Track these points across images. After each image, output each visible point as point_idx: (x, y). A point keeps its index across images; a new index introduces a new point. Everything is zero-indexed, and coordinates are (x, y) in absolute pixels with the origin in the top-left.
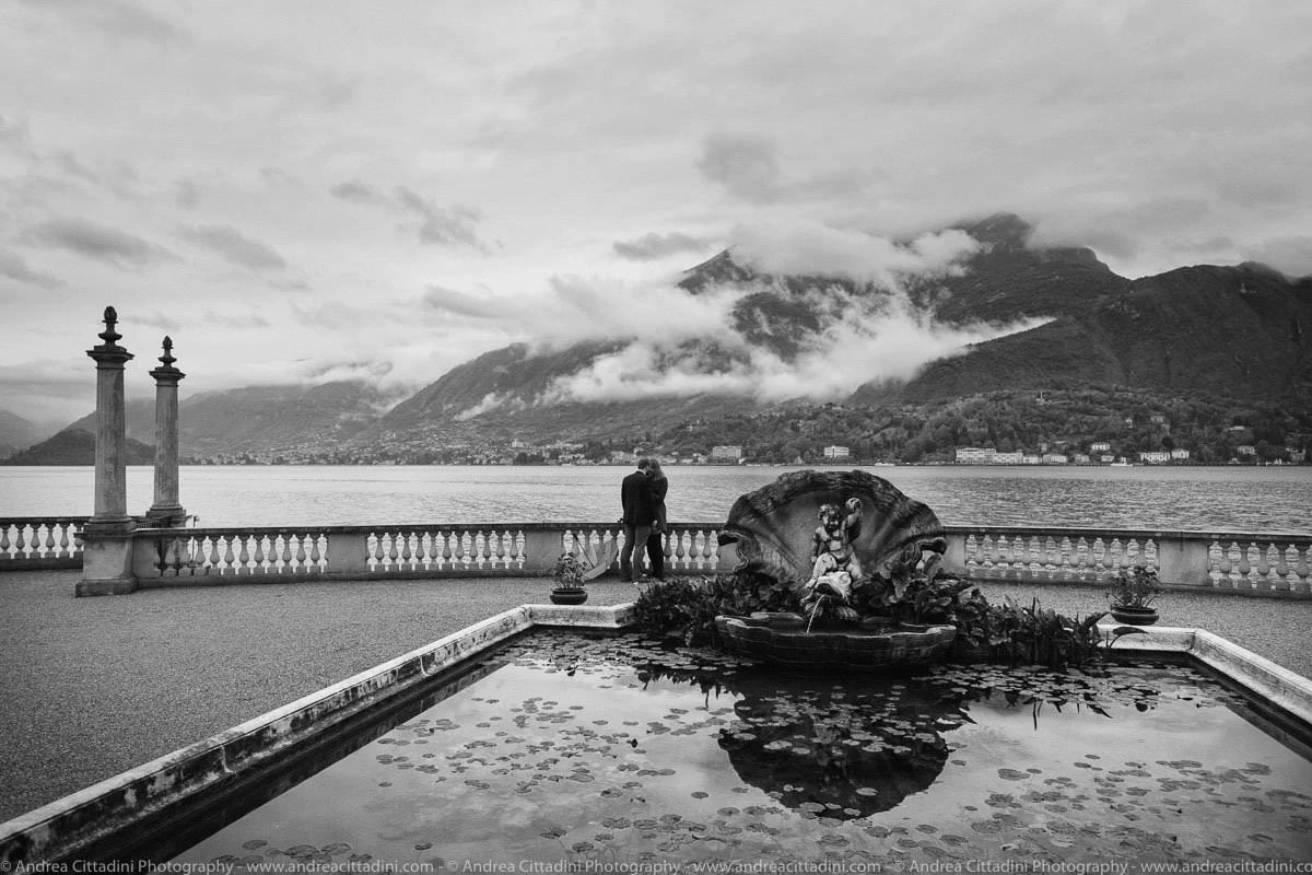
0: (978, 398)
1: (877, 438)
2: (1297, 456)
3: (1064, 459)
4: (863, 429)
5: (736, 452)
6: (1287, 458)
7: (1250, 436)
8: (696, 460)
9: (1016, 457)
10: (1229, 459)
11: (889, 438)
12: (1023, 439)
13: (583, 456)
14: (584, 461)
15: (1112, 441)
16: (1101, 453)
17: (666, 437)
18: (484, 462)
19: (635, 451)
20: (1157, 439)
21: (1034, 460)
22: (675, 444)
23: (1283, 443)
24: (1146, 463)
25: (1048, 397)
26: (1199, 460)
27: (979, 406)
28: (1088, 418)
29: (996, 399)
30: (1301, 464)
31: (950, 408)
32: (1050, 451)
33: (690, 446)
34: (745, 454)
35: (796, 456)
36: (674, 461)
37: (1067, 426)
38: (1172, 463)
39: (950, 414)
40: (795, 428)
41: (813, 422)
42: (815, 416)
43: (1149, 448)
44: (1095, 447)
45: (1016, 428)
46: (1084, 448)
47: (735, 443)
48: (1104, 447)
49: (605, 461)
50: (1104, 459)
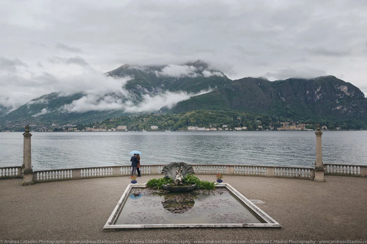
0: (193, 112)
1: (166, 123)
2: (272, 128)
3: (216, 129)
4: (162, 121)
5: (125, 127)
6: (269, 129)
7: (261, 123)
8: (112, 130)
9: (203, 129)
10: (256, 129)
11: (169, 123)
12: (205, 124)
13: (76, 129)
14: (77, 130)
15: (228, 124)
16: (225, 128)
17: (103, 123)
18: (42, 131)
19: (93, 127)
20: (239, 124)
21: (208, 129)
22: (106, 125)
23: (268, 125)
24: (236, 130)
25: (212, 112)
26: (249, 129)
27: (194, 114)
28: (222, 118)
29: (198, 112)
30: (272, 130)
31: (186, 115)
32: (212, 127)
33: (110, 126)
34: (127, 128)
35: (143, 129)
36: (106, 130)
37: (217, 120)
38: (243, 130)
39: (186, 117)
40: (142, 120)
41: (148, 119)
42: (148, 117)
43: (237, 126)
44: (224, 126)
45: (203, 120)
46: (221, 126)
47: (124, 125)
48: (226, 126)
49: (84, 130)
50: (226, 129)
